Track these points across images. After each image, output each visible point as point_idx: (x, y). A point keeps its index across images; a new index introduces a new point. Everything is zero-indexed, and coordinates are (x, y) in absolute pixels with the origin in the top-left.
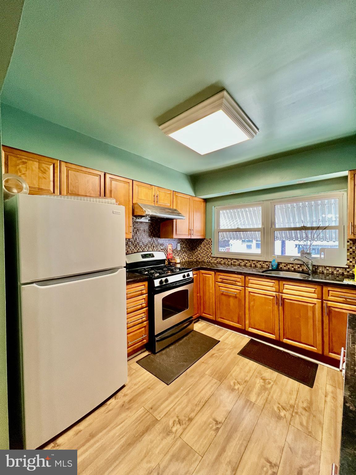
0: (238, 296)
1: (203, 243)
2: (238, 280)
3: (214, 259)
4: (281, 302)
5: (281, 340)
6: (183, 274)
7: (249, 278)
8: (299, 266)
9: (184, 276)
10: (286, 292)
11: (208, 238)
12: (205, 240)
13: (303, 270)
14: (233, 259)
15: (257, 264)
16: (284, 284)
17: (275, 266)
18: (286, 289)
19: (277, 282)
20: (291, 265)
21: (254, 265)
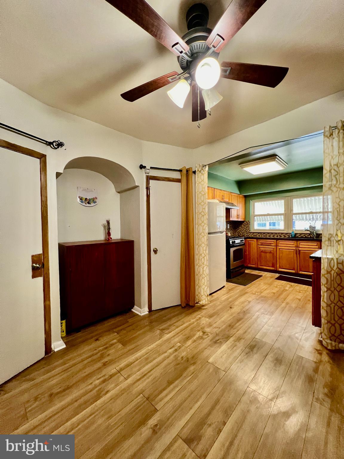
0: (272, 252)
1: (243, 224)
2: (273, 243)
3: (251, 234)
4: (298, 252)
5: (298, 272)
6: (240, 239)
7: (279, 241)
8: (308, 235)
9: (241, 241)
10: (301, 247)
11: (247, 220)
12: (245, 222)
13: (310, 237)
14: (265, 233)
15: (282, 235)
16: (300, 243)
17: (293, 235)
18: (301, 245)
19: (296, 242)
20: (303, 234)
21: (280, 236)
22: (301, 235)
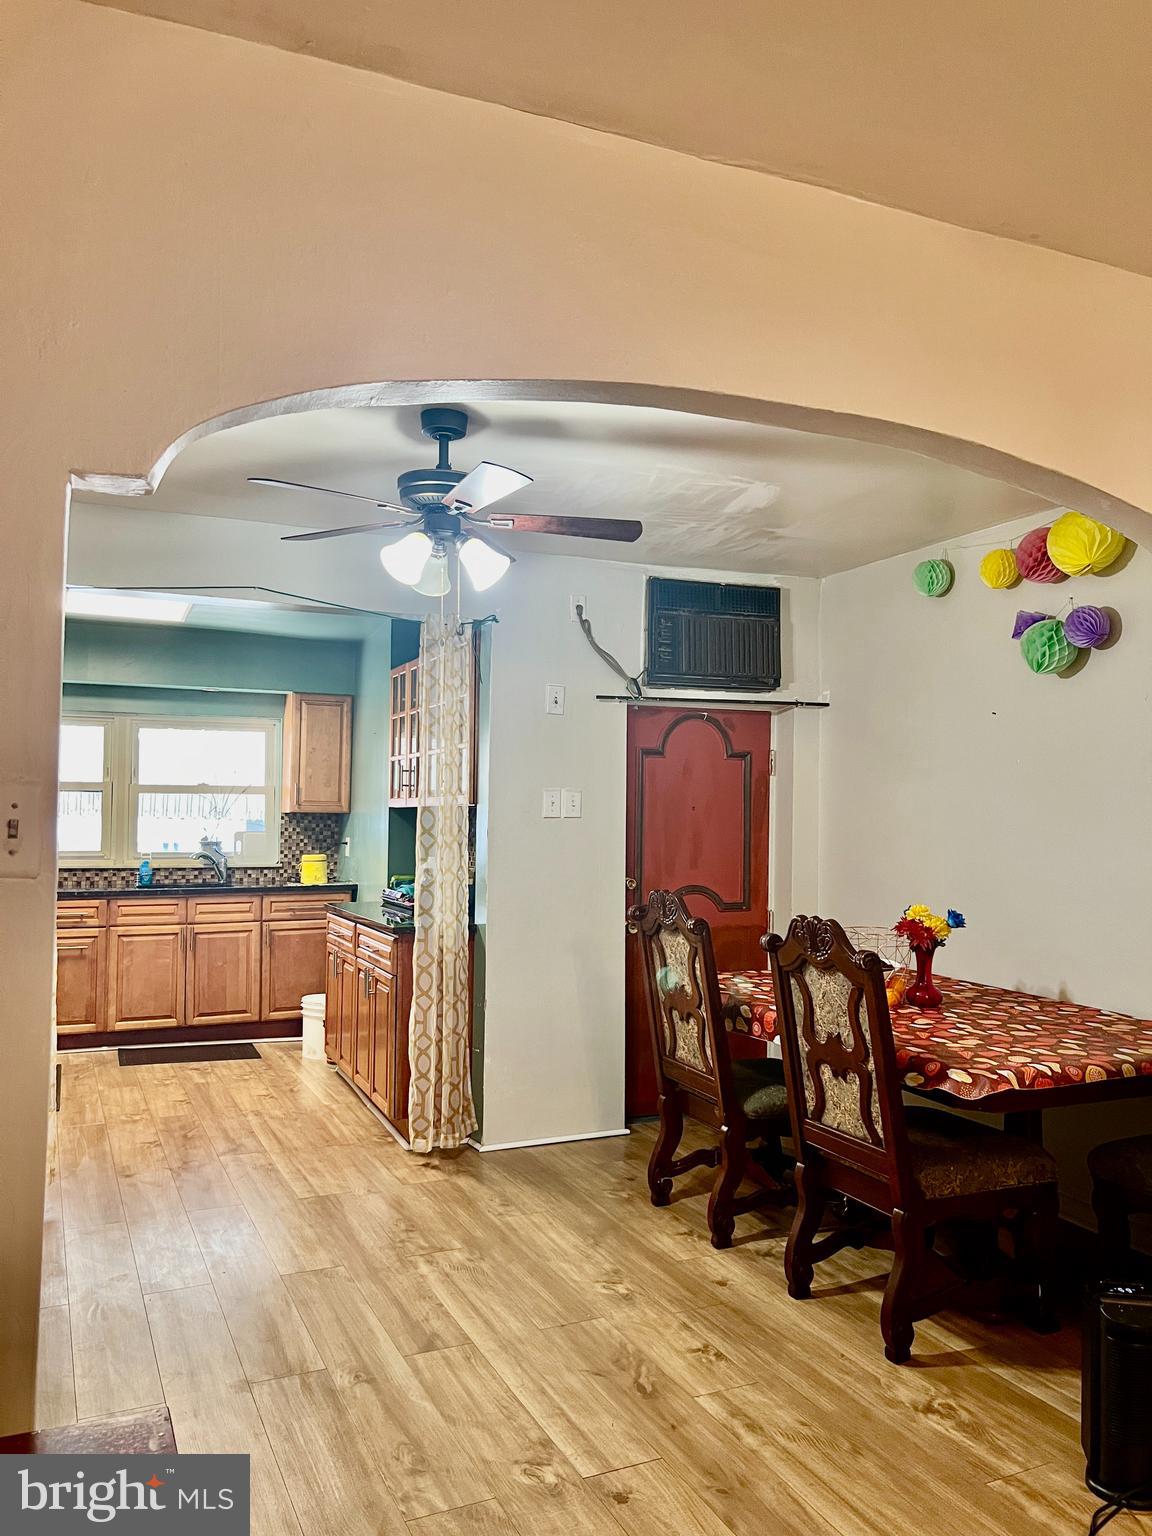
2: (91, 912)
5: (188, 1023)
10: (201, 920)
13: (204, 880)
16: (196, 904)
17: (146, 879)
18: (202, 913)
19: (182, 902)
22: (171, 873)
